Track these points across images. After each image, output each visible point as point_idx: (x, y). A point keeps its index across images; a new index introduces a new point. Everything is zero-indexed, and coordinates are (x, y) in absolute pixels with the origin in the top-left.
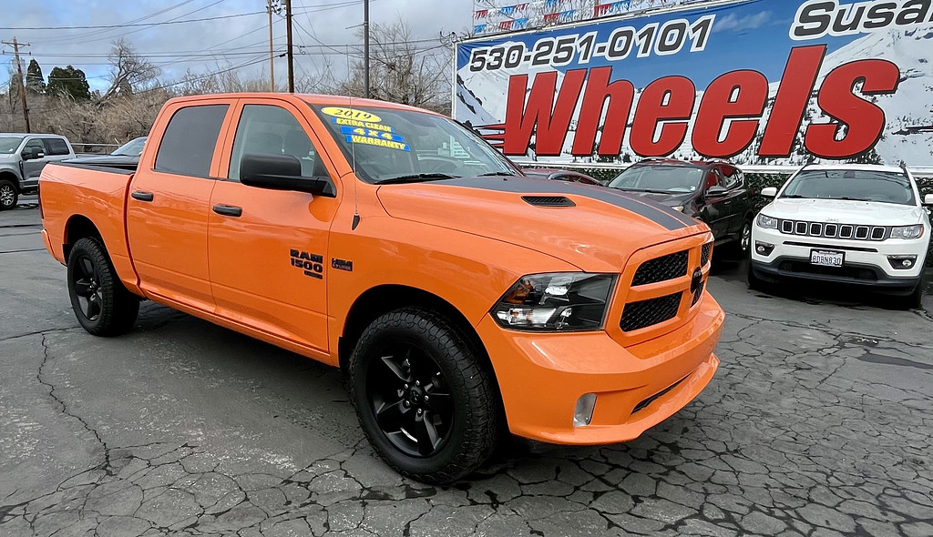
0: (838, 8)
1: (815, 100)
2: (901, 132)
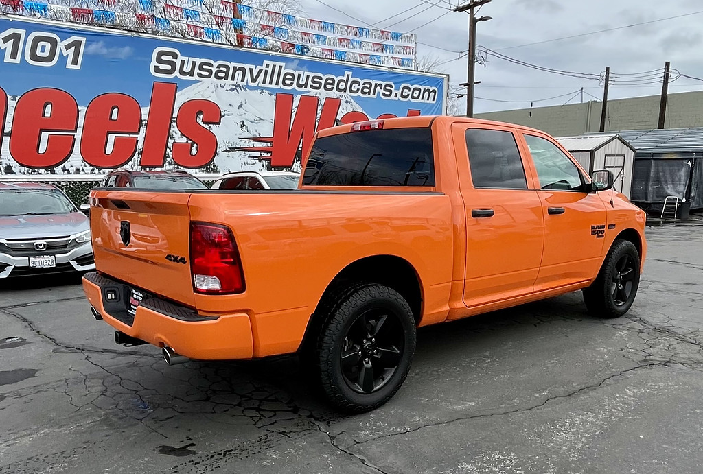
1: (175, 124)
2: (226, 151)
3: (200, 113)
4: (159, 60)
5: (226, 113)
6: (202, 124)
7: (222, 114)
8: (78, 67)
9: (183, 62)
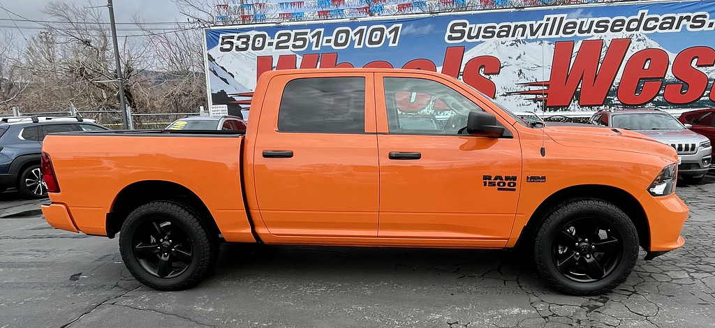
0: (469, 26)
1: (461, 77)
2: (503, 95)
3: (481, 67)
4: (452, 30)
5: (506, 64)
6: (483, 75)
7: (502, 65)
8: (396, 44)
9: (471, 29)
